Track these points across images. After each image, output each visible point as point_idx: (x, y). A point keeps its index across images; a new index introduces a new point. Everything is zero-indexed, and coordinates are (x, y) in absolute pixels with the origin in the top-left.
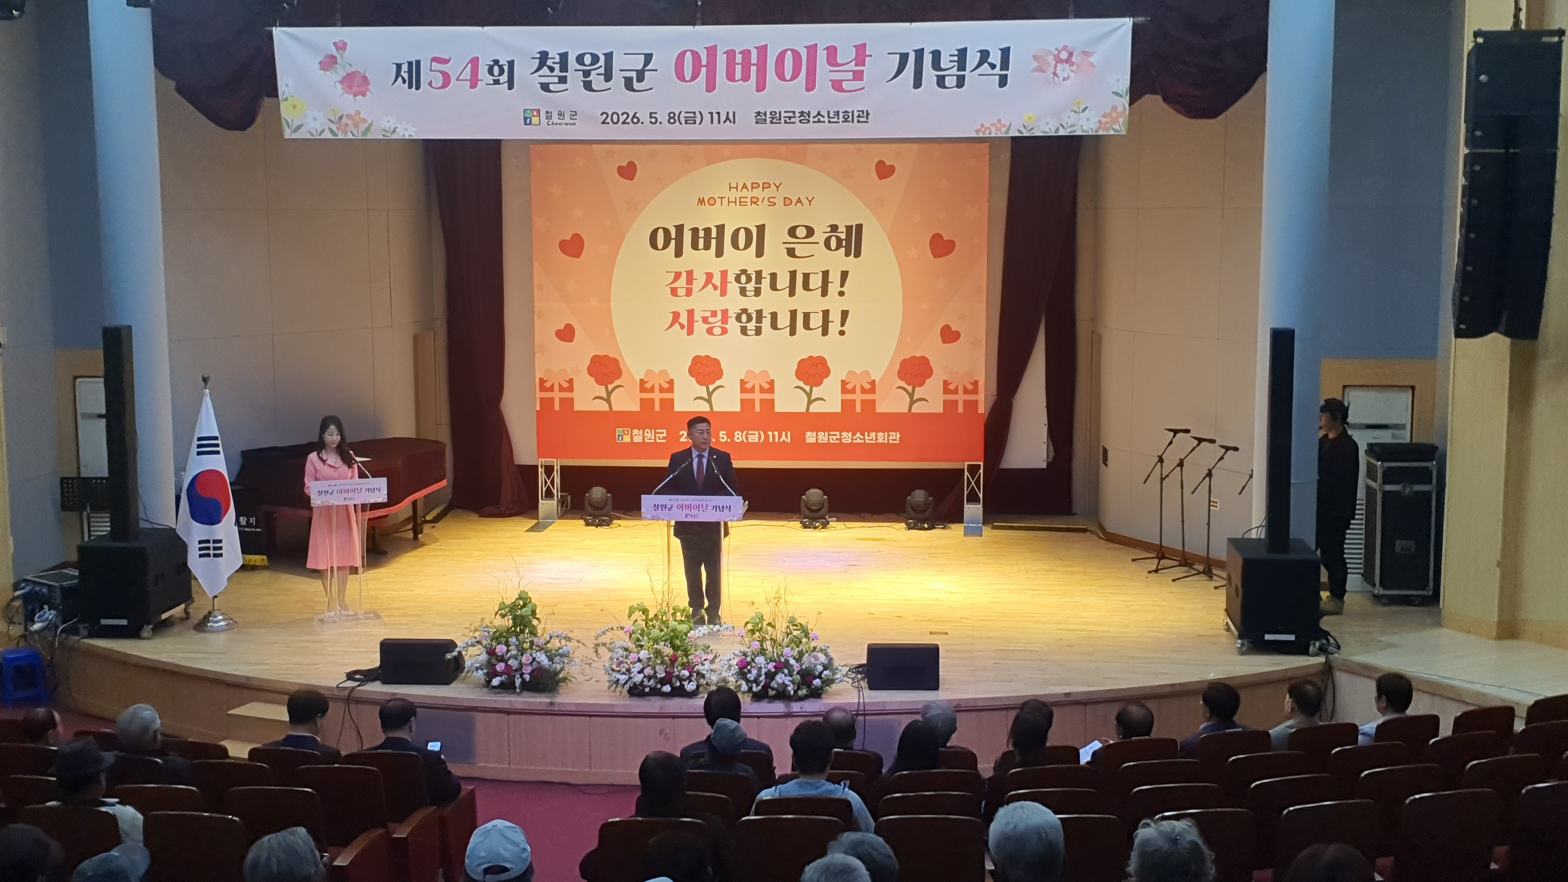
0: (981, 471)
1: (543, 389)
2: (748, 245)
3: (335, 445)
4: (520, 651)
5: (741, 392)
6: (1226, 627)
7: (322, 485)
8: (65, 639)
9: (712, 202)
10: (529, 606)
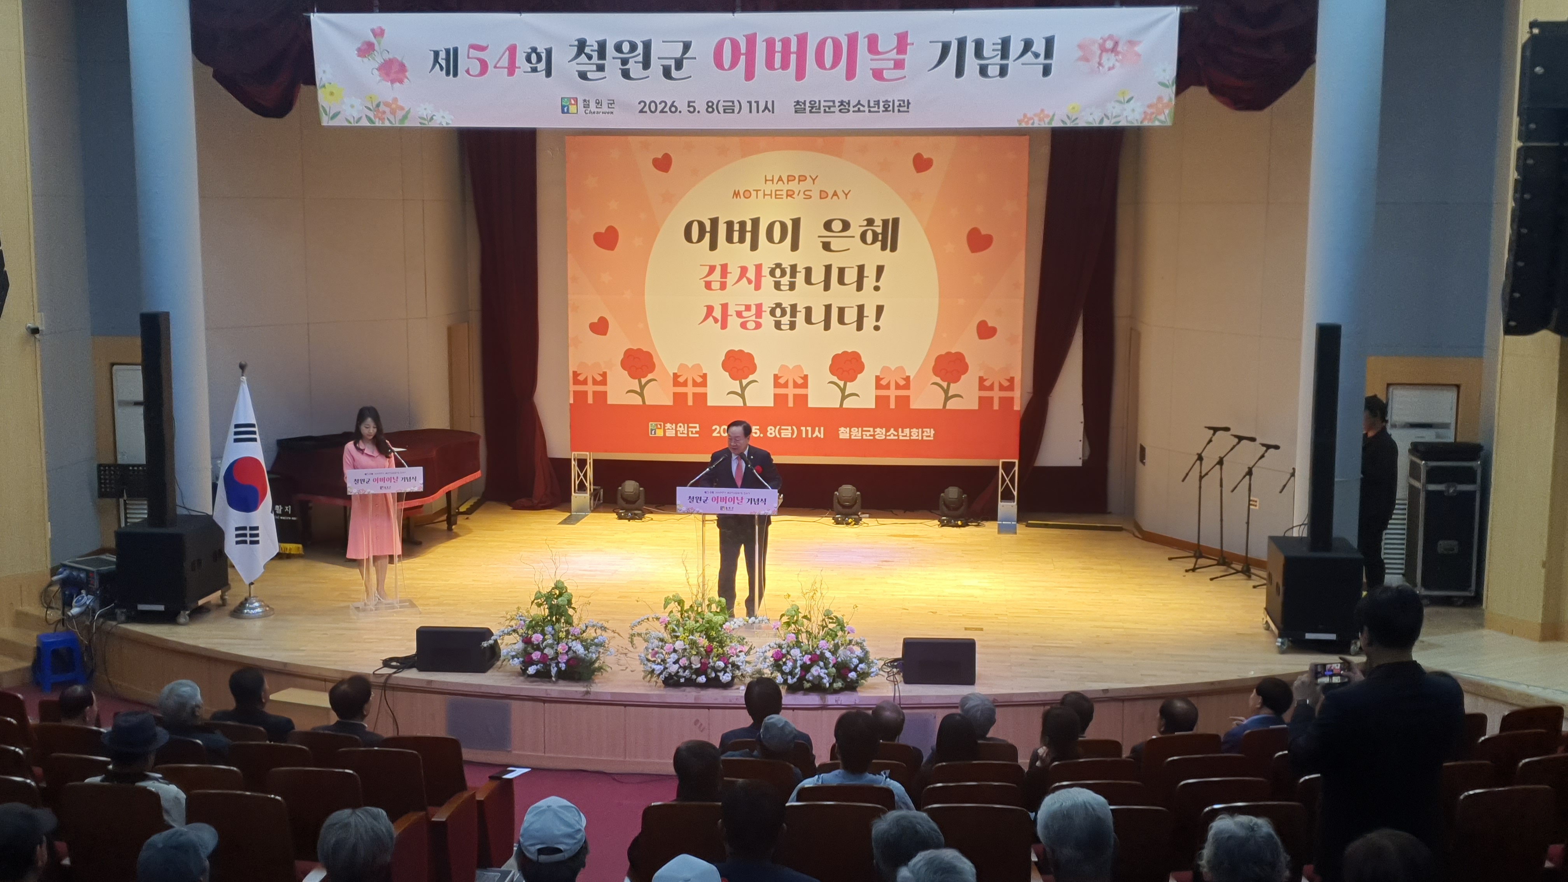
0: (1016, 468)
1: (576, 382)
2: (783, 239)
3: (371, 437)
4: (555, 640)
5: (774, 387)
6: (1265, 626)
7: (359, 474)
8: (103, 623)
9: (747, 194)
10: (565, 595)
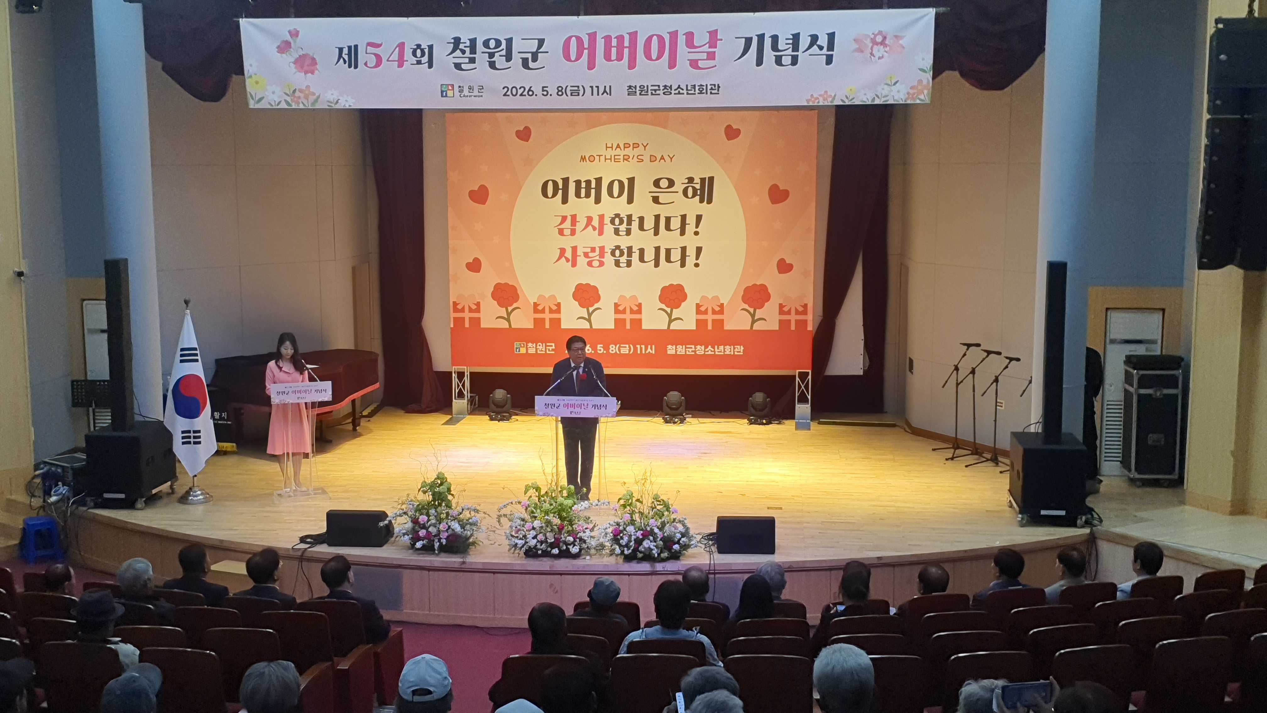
0: (810, 377)
1: (456, 310)
2: (620, 194)
3: (289, 357)
4: (438, 521)
5: (615, 313)
6: (1009, 504)
7: (280, 387)
8: (76, 508)
9: (592, 159)
10: (446, 484)
